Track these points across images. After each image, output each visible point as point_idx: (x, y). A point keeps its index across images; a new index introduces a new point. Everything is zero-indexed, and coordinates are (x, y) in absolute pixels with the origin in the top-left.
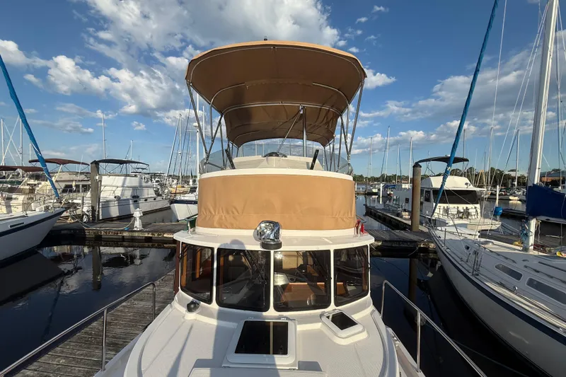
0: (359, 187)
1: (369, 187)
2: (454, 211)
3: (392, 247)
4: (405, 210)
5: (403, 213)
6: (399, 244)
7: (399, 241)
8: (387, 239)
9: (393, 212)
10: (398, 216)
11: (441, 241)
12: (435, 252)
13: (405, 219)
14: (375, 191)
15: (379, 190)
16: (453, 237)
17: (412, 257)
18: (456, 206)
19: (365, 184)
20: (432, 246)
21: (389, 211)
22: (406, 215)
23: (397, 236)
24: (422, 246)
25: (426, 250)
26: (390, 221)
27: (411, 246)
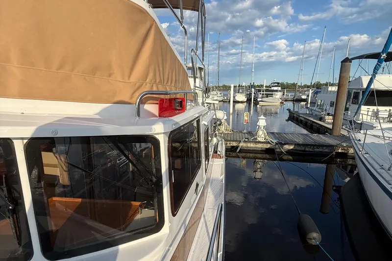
0: (288, 94)
1: (298, 94)
2: (386, 115)
3: (304, 151)
4: (328, 114)
5: (327, 117)
6: (314, 148)
7: (314, 145)
8: (301, 143)
9: (316, 117)
10: (320, 120)
11: (360, 144)
12: (353, 158)
13: (328, 123)
14: (304, 97)
15: (308, 96)
16: (376, 140)
17: (328, 163)
18: (388, 108)
19: (295, 91)
20: (351, 151)
21: (311, 115)
22: (329, 119)
23: (313, 139)
24: (340, 151)
25: (344, 156)
26: (312, 126)
27: (327, 150)
